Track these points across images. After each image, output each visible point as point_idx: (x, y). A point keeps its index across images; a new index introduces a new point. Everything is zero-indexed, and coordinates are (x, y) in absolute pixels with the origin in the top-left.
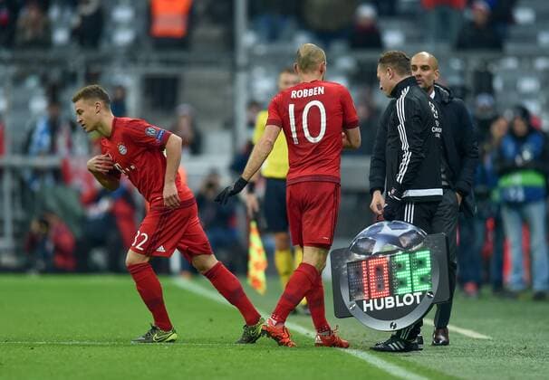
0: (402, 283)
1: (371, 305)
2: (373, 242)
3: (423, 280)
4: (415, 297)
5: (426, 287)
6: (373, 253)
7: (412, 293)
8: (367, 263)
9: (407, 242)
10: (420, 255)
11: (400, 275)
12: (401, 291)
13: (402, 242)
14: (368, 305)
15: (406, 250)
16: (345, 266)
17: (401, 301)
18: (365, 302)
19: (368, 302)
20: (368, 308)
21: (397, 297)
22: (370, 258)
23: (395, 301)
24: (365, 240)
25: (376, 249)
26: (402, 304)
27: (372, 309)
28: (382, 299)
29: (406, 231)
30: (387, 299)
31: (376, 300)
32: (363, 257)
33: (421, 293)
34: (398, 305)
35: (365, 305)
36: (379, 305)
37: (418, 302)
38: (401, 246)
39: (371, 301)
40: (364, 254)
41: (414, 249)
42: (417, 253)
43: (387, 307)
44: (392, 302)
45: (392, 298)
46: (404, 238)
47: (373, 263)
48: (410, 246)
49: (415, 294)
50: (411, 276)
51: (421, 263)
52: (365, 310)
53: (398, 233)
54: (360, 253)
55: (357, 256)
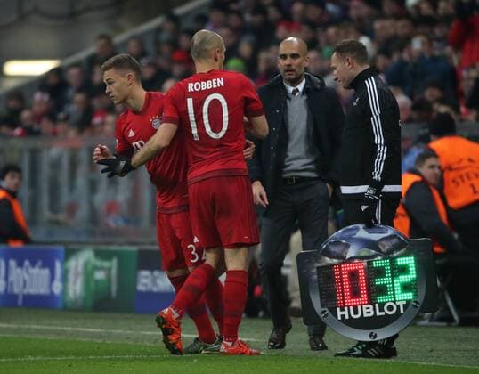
0: (383, 290)
1: (346, 312)
2: (347, 246)
3: (406, 288)
4: (398, 306)
5: (409, 296)
6: (348, 257)
7: (394, 302)
8: (340, 268)
9: (387, 247)
10: (401, 261)
11: (379, 281)
12: (380, 299)
13: (381, 247)
14: (343, 313)
15: (385, 255)
16: (314, 270)
17: (381, 309)
18: (338, 309)
19: (342, 310)
20: (343, 316)
21: (377, 305)
22: (343, 263)
23: (374, 309)
24: (337, 243)
25: (351, 253)
26: (383, 313)
27: (347, 317)
28: (359, 307)
29: (385, 235)
30: (364, 307)
31: (351, 308)
32: (335, 261)
33: (405, 302)
34: (379, 314)
35: (340, 313)
36: (356, 313)
37: (402, 311)
38: (379, 250)
39: (346, 308)
40: (337, 257)
41: (395, 254)
42: (398, 260)
43: (365, 315)
44: (371, 310)
45: (371, 306)
46: (384, 242)
47: (346, 268)
48: (391, 251)
49: (398, 303)
50: (393, 283)
51: (404, 270)
52: (339, 318)
53: (376, 237)
54: (331, 257)
55: (328, 260)
